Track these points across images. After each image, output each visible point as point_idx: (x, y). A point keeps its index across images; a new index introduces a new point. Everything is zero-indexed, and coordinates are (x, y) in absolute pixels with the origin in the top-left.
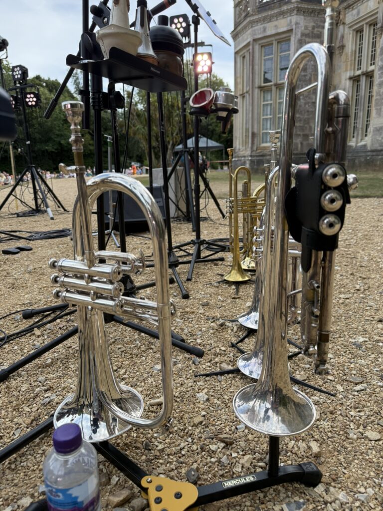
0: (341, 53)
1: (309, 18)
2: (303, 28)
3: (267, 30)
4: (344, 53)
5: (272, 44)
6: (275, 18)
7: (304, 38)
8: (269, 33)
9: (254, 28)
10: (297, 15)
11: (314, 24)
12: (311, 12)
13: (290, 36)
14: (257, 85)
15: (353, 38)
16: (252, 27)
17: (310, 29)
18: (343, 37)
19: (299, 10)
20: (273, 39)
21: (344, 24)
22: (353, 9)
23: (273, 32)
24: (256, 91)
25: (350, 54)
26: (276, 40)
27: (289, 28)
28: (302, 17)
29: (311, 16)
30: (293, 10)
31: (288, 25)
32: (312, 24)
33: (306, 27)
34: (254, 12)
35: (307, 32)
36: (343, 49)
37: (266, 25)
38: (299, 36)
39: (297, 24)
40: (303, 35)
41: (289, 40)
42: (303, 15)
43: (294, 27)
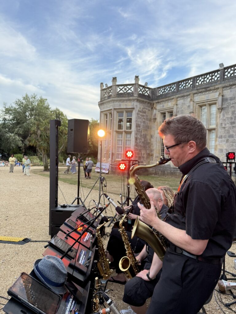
0: (154, 122)
1: (141, 104)
2: (139, 108)
3: (121, 106)
4: (156, 122)
5: (123, 112)
6: (126, 101)
7: (139, 112)
8: (122, 107)
9: (114, 103)
10: (136, 102)
11: (143, 107)
12: (142, 102)
13: (132, 111)
14: (115, 130)
15: (160, 116)
16: (113, 103)
17: (142, 109)
18: (155, 115)
19: (138, 100)
20: (124, 110)
21: (156, 109)
22: (160, 104)
23: (125, 107)
24: (115, 133)
25: (159, 122)
26: (125, 111)
27: (133, 107)
28: (138, 103)
29: (142, 103)
30: (135, 100)
31: (132, 106)
32: (142, 107)
33: (140, 108)
34: (115, 96)
35: (140, 110)
36: (156, 120)
37: (121, 103)
38: (137, 111)
39: (136, 106)
40: (139, 111)
41: (132, 112)
42: (139, 102)
43: (135, 107)
